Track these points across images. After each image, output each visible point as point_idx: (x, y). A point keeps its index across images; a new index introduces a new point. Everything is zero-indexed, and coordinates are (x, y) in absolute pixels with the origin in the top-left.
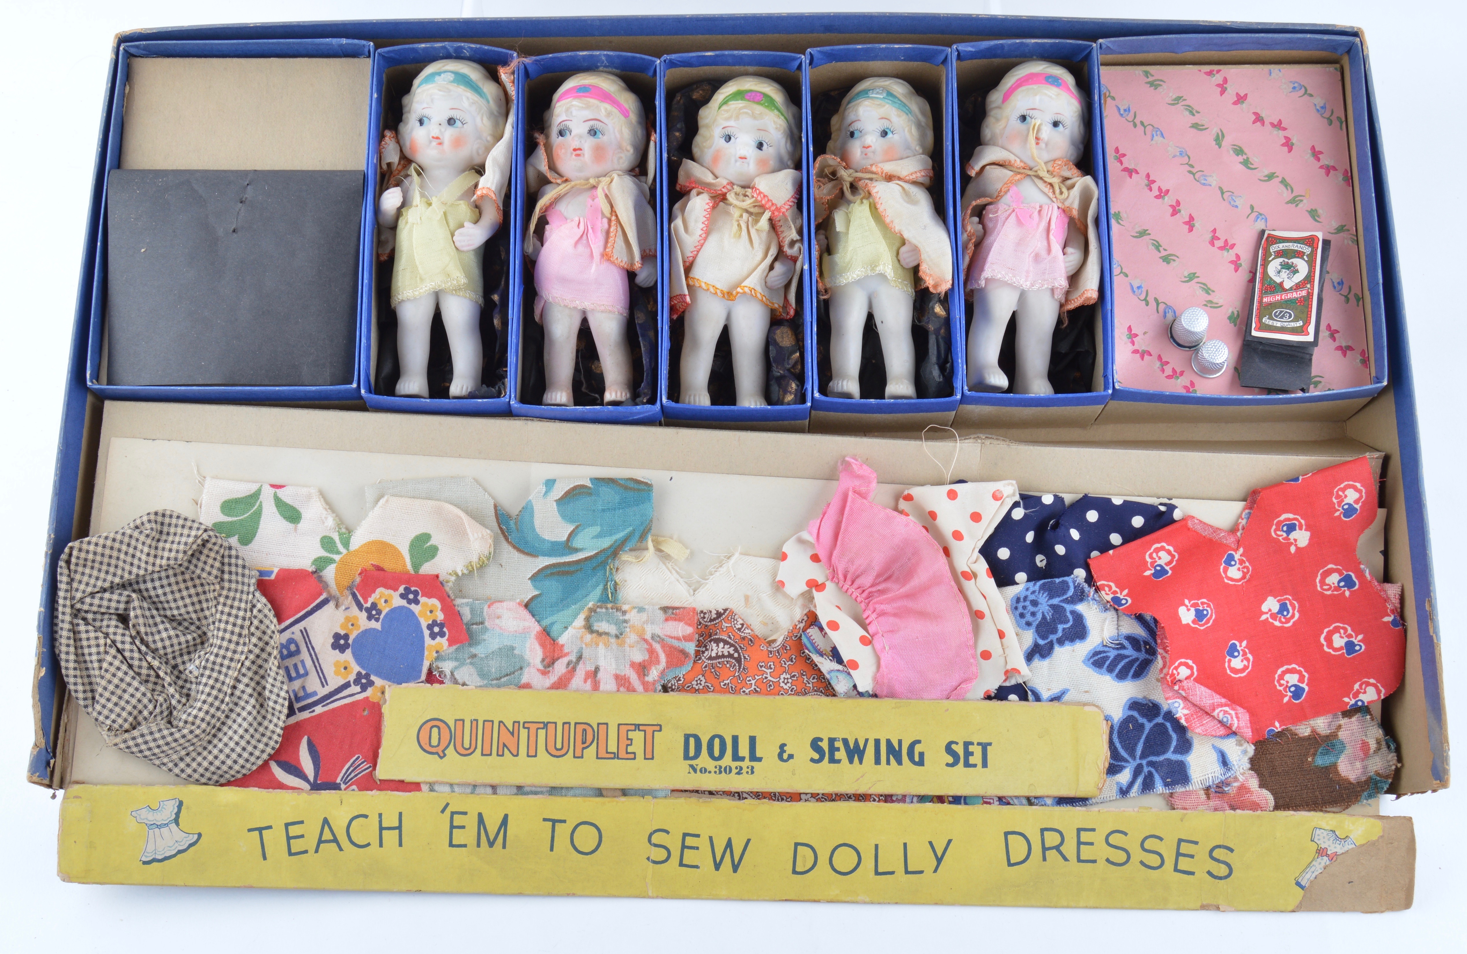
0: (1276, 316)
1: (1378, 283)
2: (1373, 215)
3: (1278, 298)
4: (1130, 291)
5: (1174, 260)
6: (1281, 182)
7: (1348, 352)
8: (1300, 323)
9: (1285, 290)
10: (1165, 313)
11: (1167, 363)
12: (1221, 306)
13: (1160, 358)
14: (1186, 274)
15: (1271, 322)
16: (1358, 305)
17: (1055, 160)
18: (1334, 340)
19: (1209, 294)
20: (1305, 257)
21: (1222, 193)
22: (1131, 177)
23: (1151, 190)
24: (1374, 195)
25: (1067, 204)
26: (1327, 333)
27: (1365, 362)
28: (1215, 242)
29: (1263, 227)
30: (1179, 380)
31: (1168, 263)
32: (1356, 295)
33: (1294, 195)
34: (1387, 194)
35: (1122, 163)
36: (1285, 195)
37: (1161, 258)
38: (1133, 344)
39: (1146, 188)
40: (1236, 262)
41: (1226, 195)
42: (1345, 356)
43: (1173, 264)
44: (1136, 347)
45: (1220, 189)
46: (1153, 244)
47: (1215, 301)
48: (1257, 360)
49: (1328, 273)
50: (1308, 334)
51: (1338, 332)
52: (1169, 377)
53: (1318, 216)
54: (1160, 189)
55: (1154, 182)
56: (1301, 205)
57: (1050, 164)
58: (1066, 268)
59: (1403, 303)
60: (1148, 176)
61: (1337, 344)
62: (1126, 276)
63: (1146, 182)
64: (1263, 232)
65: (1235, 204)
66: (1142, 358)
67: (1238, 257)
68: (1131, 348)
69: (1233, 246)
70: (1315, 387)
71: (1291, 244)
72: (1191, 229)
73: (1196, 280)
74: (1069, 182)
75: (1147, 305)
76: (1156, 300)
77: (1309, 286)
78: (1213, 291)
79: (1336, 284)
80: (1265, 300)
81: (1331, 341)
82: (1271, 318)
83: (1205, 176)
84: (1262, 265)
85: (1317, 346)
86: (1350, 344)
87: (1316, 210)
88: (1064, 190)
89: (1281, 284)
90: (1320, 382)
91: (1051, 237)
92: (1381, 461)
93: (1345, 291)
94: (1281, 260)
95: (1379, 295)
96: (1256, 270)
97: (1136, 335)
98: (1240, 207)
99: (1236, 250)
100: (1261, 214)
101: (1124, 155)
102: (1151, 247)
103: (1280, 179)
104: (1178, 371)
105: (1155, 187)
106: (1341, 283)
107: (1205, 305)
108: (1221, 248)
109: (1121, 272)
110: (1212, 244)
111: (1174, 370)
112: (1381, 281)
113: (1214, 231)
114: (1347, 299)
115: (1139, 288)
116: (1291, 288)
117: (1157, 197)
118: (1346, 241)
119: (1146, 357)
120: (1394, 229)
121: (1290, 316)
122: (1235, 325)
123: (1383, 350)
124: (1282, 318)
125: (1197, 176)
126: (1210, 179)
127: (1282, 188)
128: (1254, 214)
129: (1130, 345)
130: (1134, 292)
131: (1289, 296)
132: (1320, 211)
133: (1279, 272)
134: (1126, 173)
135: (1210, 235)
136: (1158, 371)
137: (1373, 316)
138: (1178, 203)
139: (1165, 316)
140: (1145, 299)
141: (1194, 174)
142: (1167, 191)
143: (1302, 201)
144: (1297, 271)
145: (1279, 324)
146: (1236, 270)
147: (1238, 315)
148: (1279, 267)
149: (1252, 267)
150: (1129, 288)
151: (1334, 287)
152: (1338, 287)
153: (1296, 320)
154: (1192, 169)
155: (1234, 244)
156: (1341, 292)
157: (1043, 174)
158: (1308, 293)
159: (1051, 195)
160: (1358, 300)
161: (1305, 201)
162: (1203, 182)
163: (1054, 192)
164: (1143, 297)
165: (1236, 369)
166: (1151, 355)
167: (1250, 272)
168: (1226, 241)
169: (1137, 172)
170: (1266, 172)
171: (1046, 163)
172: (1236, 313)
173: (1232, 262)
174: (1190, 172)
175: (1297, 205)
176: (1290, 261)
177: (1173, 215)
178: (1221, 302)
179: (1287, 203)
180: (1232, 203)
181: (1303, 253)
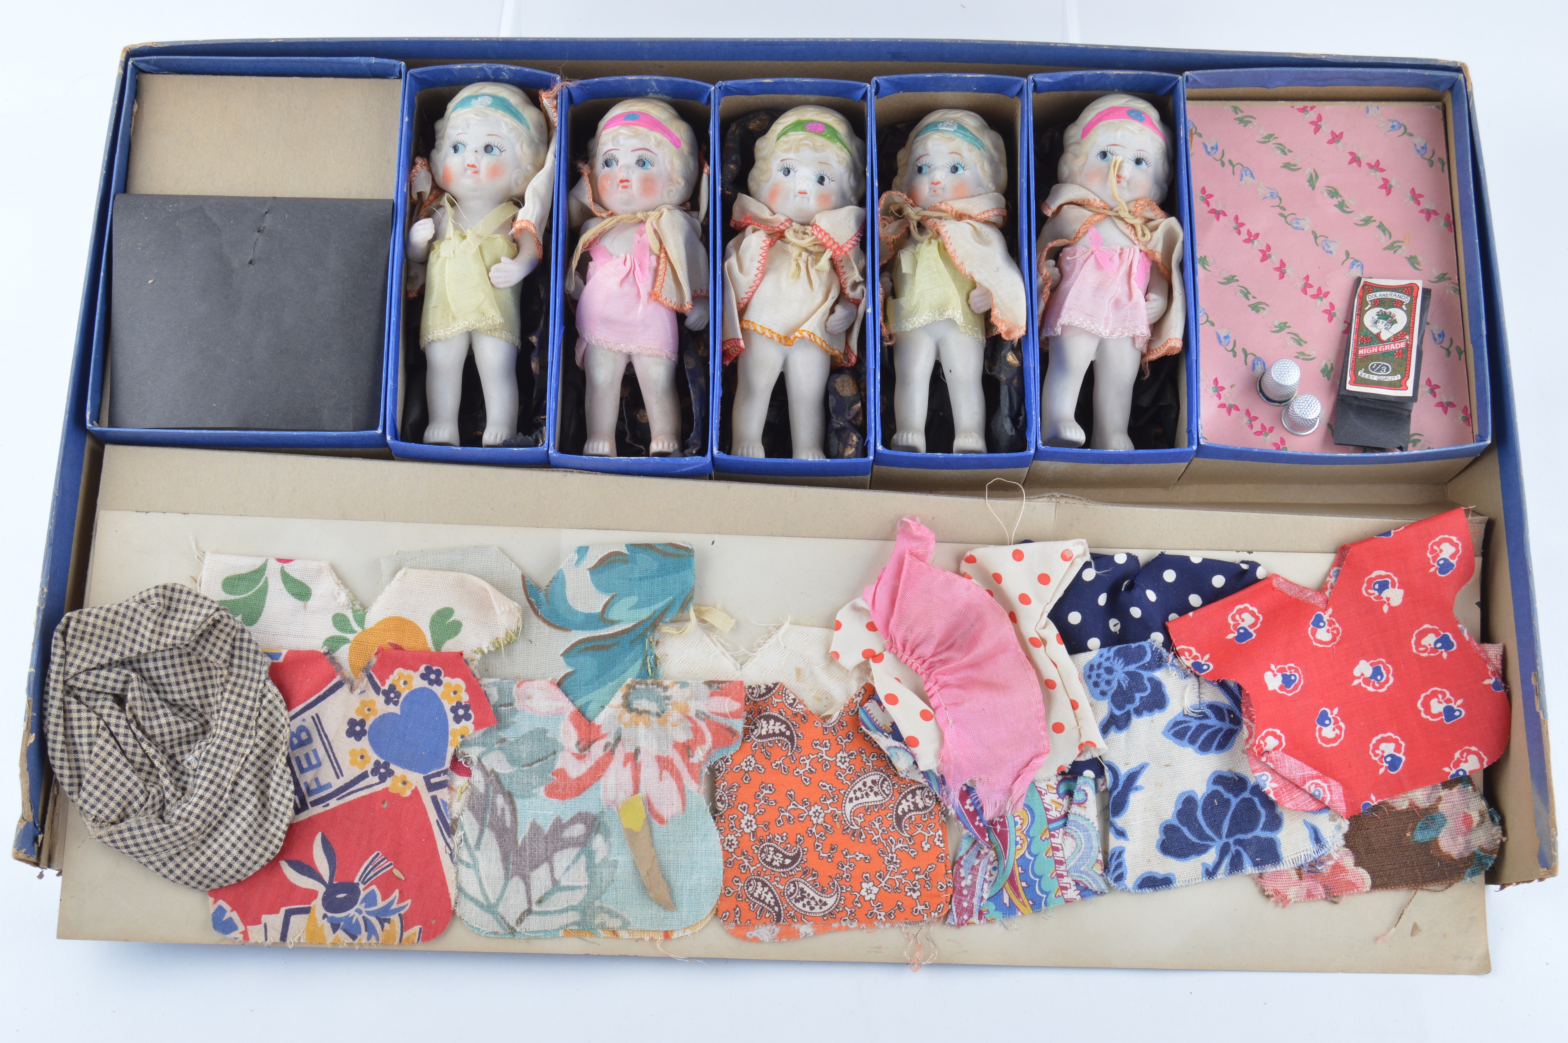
0: (1373, 370)
1: (1481, 335)
2: (1476, 262)
3: (1375, 350)
4: (1217, 341)
5: (1264, 309)
6: (1379, 227)
7: (1449, 409)
8: (1398, 377)
9: (1383, 342)
10: (1254, 365)
11: (1256, 418)
12: (1313, 358)
13: (1248, 413)
14: (1276, 323)
15: (1366, 376)
16: (1460, 359)
17: (1137, 200)
18: (1435, 395)
19: (1301, 345)
20: (1404, 307)
21: (1316, 238)
22: (1218, 219)
23: (1239, 233)
24: (1477, 241)
25: (1150, 246)
26: (1427, 388)
27: (1468, 419)
28: (1308, 290)
29: (1359, 274)
30: (1268, 437)
31: (1258, 311)
32: (1458, 348)
33: (1393, 240)
34: (1491, 240)
35: (1208, 205)
36: (1382, 241)
37: (1249, 306)
38: (1220, 398)
39: (1234, 231)
40: (1330, 311)
41: (1319, 240)
42: (1446, 412)
43: (1263, 313)
44: (1223, 401)
45: (1314, 233)
46: (1242, 292)
47: (1307, 352)
48: (1352, 416)
49: (1428, 324)
50: (1406, 388)
51: (1438, 387)
52: (1258, 433)
53: (1418, 264)
54: (1249, 233)
55: (1243, 225)
56: (1399, 252)
57: (1132, 204)
58: (1148, 315)
59: (1508, 357)
60: (1236, 218)
61: (1437, 400)
62: (1213, 324)
63: (1235, 225)
64: (1359, 280)
65: (1329, 249)
66: (1229, 412)
67: (1332, 306)
68: (1217, 402)
69: (1326, 294)
70: (1414, 446)
71: (1389, 293)
72: (1282, 276)
73: (1287, 330)
74: (1152, 224)
75: (1235, 356)
76: (1244, 351)
77: (1407, 337)
78: (1306, 342)
79: (1436, 336)
80: (1361, 352)
81: (1431, 397)
82: (1367, 371)
83: (1298, 219)
84: (1357, 315)
85: (1416, 401)
86: (1451, 400)
87: (1416, 257)
88: (1147, 232)
89: (1378, 335)
90: (1419, 440)
91: (1133, 282)
92: (1484, 526)
93: (1446, 344)
94: (1378, 309)
95: (1482, 347)
96: (1352, 320)
97: (1223, 388)
98: (1334, 252)
99: (1330, 298)
100: (1357, 261)
101: (1211, 196)
102: (1239, 294)
103: (1377, 224)
104: (1268, 428)
105: (1244, 230)
106: (1442, 335)
107: (1297, 357)
108: (1314, 297)
109: (1207, 321)
110: (1305, 291)
111: (1263, 426)
112: (1484, 332)
113: (1307, 278)
114: (1449, 353)
115: (1226, 337)
116: (1389, 340)
117: (1246, 241)
118: (1447, 291)
119: (1233, 412)
120: (1498, 278)
122: (1329, 379)
123: (1487, 406)
124: (1378, 371)
125: (1289, 219)
126: (1302, 223)
127: (1379, 233)
128: (1350, 261)
129: (1216, 398)
130: (1221, 342)
131: (1387, 348)
132: (1420, 258)
134: (1213, 215)
135: (1303, 282)
136: (1246, 426)
137: (1476, 370)
138: (1269, 248)
139: (1254, 369)
140: (1233, 350)
141: (1285, 217)
142: (1257, 235)
143: (1400, 247)
144: (1395, 322)
145: (1375, 378)
146: (1330, 320)
147: (1332, 368)
148: (1376, 317)
149: (1347, 317)
150: (1215, 337)
151: (1435, 339)
152: (1439, 340)
153: (1394, 373)
154: (1283, 212)
155: (1328, 293)
156: (1443, 345)
157: (1123, 214)
158: (1407, 344)
159: (1132, 237)
160: (1460, 354)
161: (1404, 247)
162: (1295, 225)
163: (1136, 234)
164: (1230, 347)
165: (1329, 425)
166: (1238, 410)
167: (1345, 322)
168: (1320, 288)
169: (1225, 214)
170: (1363, 216)
171: (1128, 203)
172: (1329, 366)
173: (1325, 311)
174: (1281, 215)
175: (1395, 252)
176: (1387, 311)
177: (1263, 260)
178: (1314, 354)
179: (1385, 249)
180: (1326, 248)
181: (1402, 303)
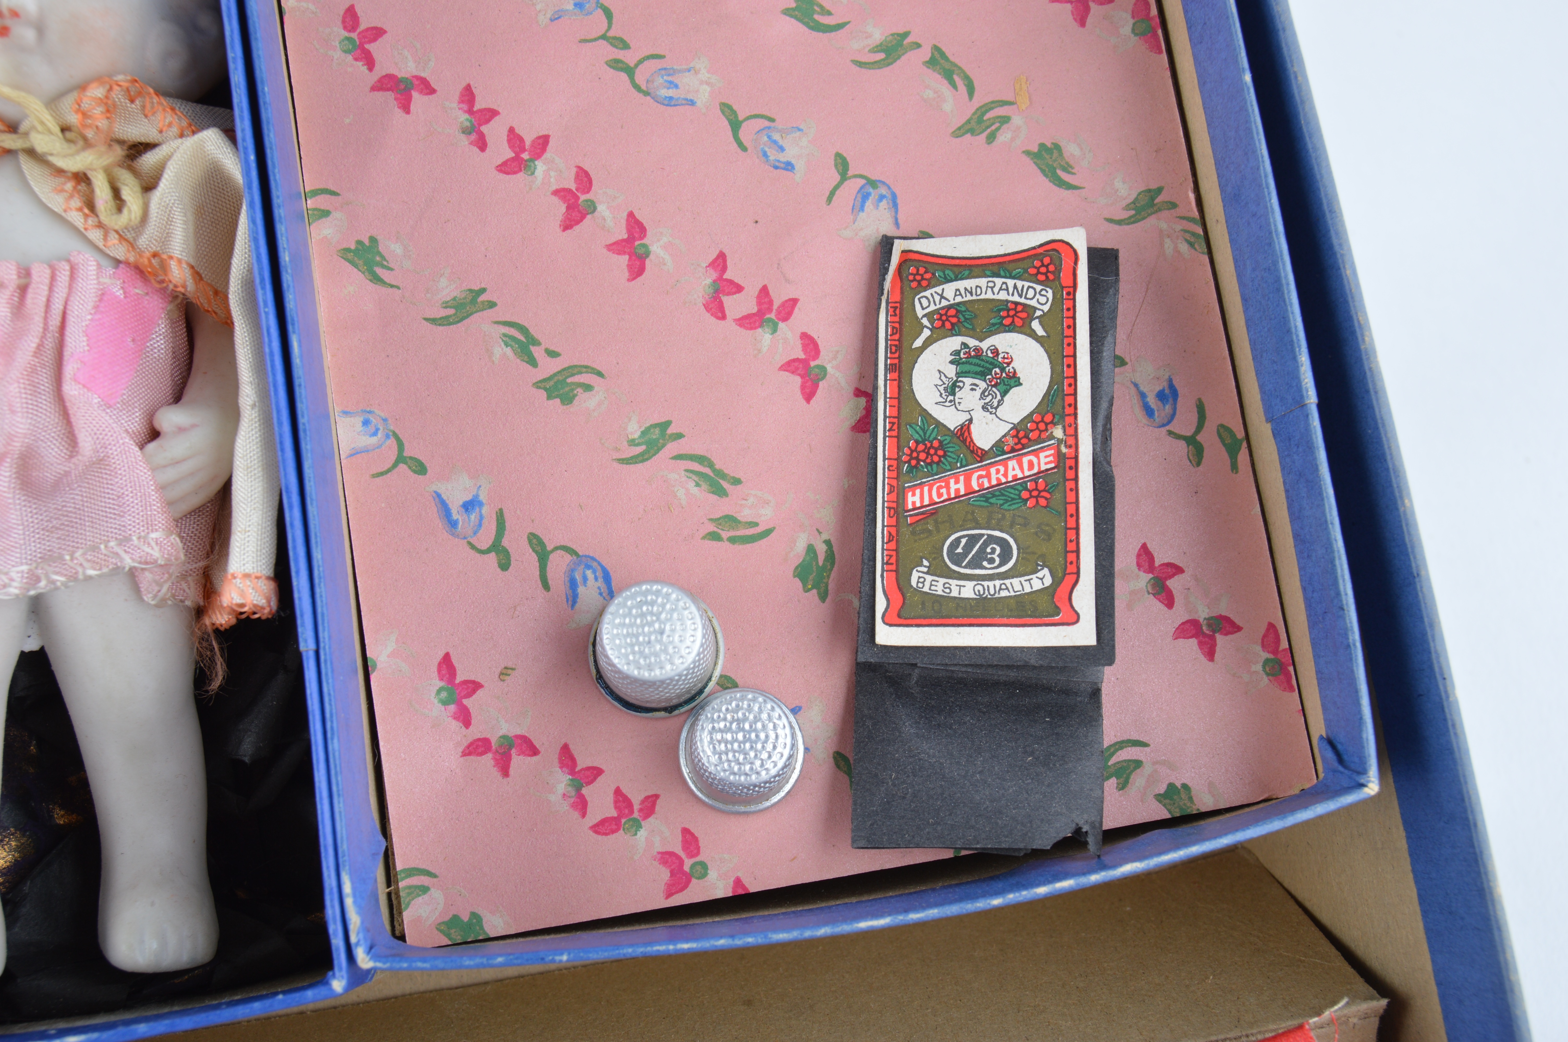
0: (957, 560)
1: (1303, 406)
2: (1252, 151)
3: (957, 486)
4: (439, 524)
5: (588, 388)
6: (932, 63)
7: (1220, 639)
8: (1041, 580)
9: (980, 455)
10: (573, 584)
11: (595, 772)
12: (767, 533)
13: (567, 758)
14: (634, 430)
15: (938, 586)
16: (1234, 467)
17: (82, 87)
18: (1169, 601)
19: (721, 492)
20: (1036, 325)
21: (735, 125)
22: (406, 107)
23: (482, 144)
24: (1248, 78)
25: (147, 241)
26: (1144, 579)
27: (1283, 668)
28: (727, 301)
29: (887, 228)
30: (642, 834)
31: (568, 399)
32: (1223, 431)
33: (978, 102)
34: (1293, 68)
35: (370, 63)
36: (948, 107)
37: (538, 385)
38: (467, 723)
39: (464, 141)
40: (805, 363)
41: (747, 132)
42: (1210, 654)
43: (588, 402)
44: (476, 732)
45: (727, 110)
46: (508, 340)
47: (745, 514)
48: (908, 728)
49: (1122, 362)
50: (1074, 619)
51: (1178, 570)
52: (605, 827)
53: (1068, 168)
54: (514, 139)
55: (491, 114)
56: (1004, 137)
57: (68, 103)
58: (162, 488)
59: (1399, 473)
60: (468, 96)
61: (1179, 615)
62: (420, 468)
63: (464, 118)
64: (886, 244)
65: (783, 157)
66: (504, 767)
67: (810, 344)
68: (462, 736)
69: (789, 308)
70: (1123, 786)
71: (982, 282)
72: (637, 268)
73: (672, 448)
74: (149, 159)
75: (504, 566)
76: (536, 542)
77: (1058, 432)
78: (737, 482)
79: (1152, 400)
80: (913, 499)
81: (1158, 606)
82: (939, 570)
83: (674, 72)
84: (890, 369)
85: (1110, 661)
86: (1223, 609)
87: (1057, 147)
88: (130, 193)
89: (964, 432)
90: (1138, 764)
91: (70, 389)
92: (1375, 1023)
93: (1185, 423)
94: (954, 343)
95: (1310, 448)
96: (875, 388)
97: (473, 687)
98: (800, 166)
99: (801, 321)
100: (873, 183)
101: (377, 33)
102: (501, 351)
103: (925, 53)
104: (636, 800)
105: (496, 132)
106: (1169, 395)
107: (714, 537)
108: (750, 322)
109: (400, 459)
110: (716, 308)
111: (621, 799)
112: (1312, 397)
113: (720, 262)
114: (1197, 452)
115: (468, 506)
116: (999, 447)
117: (506, 168)
118: (1168, 244)
119: (518, 762)
120: (1333, 199)
121: (1005, 556)
122: (823, 597)
123: (1350, 659)
124: (976, 563)
125: (641, 78)
126: (687, 81)
127: (935, 83)
128: (853, 186)
129: (456, 725)
130: (453, 524)
131: (996, 475)
132: (1071, 150)
133: (952, 389)
134: (390, 96)
135: (706, 281)
136: (565, 807)
137: (1295, 516)
138: (584, 179)
139: (573, 599)
140: (497, 547)
141: (630, 71)
142: (543, 142)
143: (1005, 120)
144: (1011, 381)
145: (968, 590)
146: (809, 394)
147: (830, 556)
148: (951, 371)
149: (861, 377)
150: (433, 511)
151: (1149, 412)
152: (1162, 411)
153: (1025, 569)
154: (621, 55)
155: (794, 302)
156: (1174, 427)
157: (41, 142)
158: (1059, 456)
159: (76, 218)
160: (1233, 452)
161: (1017, 120)
162: (664, 93)
163: (90, 205)
164: (485, 540)
165: (840, 759)
166: (533, 751)
167: (858, 393)
168: (764, 290)
169: (427, 88)
170: (878, 35)
171: (53, 102)
172: (821, 549)
173: (790, 366)
174: (616, 65)
175: (991, 138)
176: (985, 345)
177: (568, 224)
178: (766, 515)
179: (960, 132)
180: (773, 155)
181: (1029, 311)
